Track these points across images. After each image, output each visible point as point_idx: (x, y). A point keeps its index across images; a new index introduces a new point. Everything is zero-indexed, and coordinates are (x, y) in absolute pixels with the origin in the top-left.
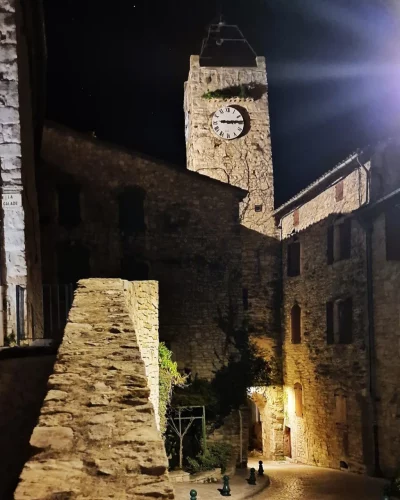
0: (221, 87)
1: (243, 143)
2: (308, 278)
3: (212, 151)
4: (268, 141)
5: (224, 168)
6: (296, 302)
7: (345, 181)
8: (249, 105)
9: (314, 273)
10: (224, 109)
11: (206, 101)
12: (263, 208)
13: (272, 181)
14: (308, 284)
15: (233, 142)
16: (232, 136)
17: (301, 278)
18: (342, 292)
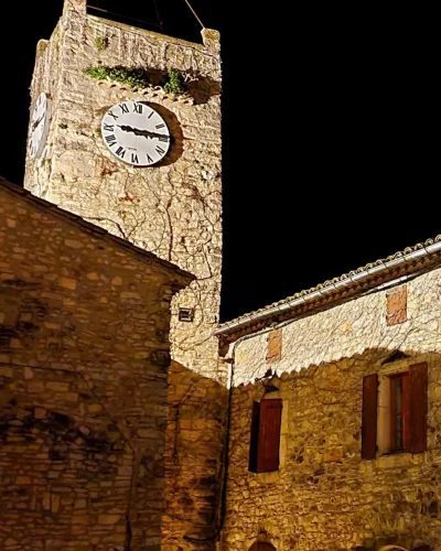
0: (128, 64)
1: (164, 178)
2: (302, 481)
3: (95, 182)
4: (217, 186)
5: (120, 221)
6: (262, 531)
7: (411, 286)
8: (182, 108)
9: (319, 472)
10: (130, 105)
11: (94, 82)
12: (198, 315)
13: (219, 264)
14: (300, 495)
15: (143, 172)
16: (143, 161)
17: (281, 478)
18: (401, 527)
